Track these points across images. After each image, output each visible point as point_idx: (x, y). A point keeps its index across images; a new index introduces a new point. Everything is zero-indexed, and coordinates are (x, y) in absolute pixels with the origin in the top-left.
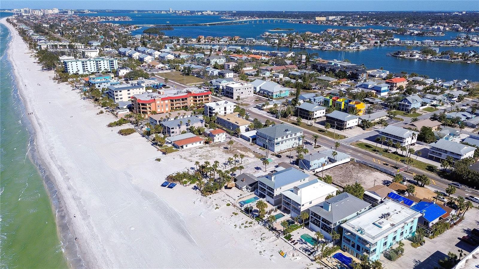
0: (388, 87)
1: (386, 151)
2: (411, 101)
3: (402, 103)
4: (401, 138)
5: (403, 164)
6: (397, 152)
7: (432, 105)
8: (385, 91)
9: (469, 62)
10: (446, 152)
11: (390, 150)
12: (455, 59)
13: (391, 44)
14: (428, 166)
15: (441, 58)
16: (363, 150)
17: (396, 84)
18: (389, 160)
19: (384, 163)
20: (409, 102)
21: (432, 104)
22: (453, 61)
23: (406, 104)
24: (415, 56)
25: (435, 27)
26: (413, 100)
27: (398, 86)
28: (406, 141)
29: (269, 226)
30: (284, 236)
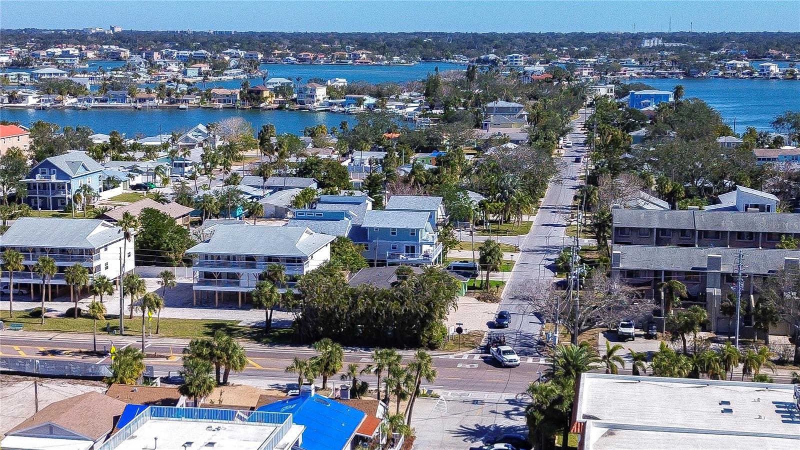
1: (37, 314)
2: (67, 170)
3: (38, 178)
5: (117, 337)
6: (79, 310)
9: (183, 106)
14: (208, 326)
18: (60, 337)
19: (42, 349)
20: (61, 174)
21: (133, 183)
23: (54, 179)
28: (101, 262)
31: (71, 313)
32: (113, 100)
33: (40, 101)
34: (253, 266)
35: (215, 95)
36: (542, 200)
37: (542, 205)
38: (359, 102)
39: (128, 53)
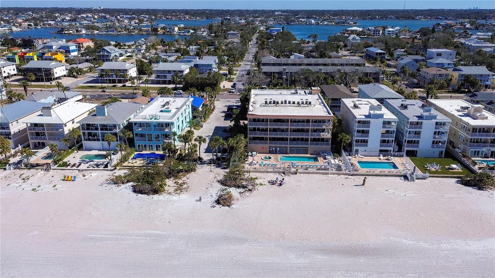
0: (76, 46)
1: (114, 86)
3: (101, 54)
4: (124, 70)
6: (126, 85)
7: (127, 56)
8: (74, 51)
9: (133, 33)
11: (118, 85)
12: (120, 32)
13: (47, 26)
15: (107, 32)
16: (89, 90)
17: (82, 44)
18: (122, 91)
20: (108, 52)
23: (106, 54)
24: (81, 31)
26: (110, 49)
27: (85, 47)
29: (26, 166)
30: (57, 166)
31: (123, 86)
32: (111, 32)
33: (86, 32)
34: (170, 73)
35: (143, 30)
36: (244, 58)
38: (189, 32)
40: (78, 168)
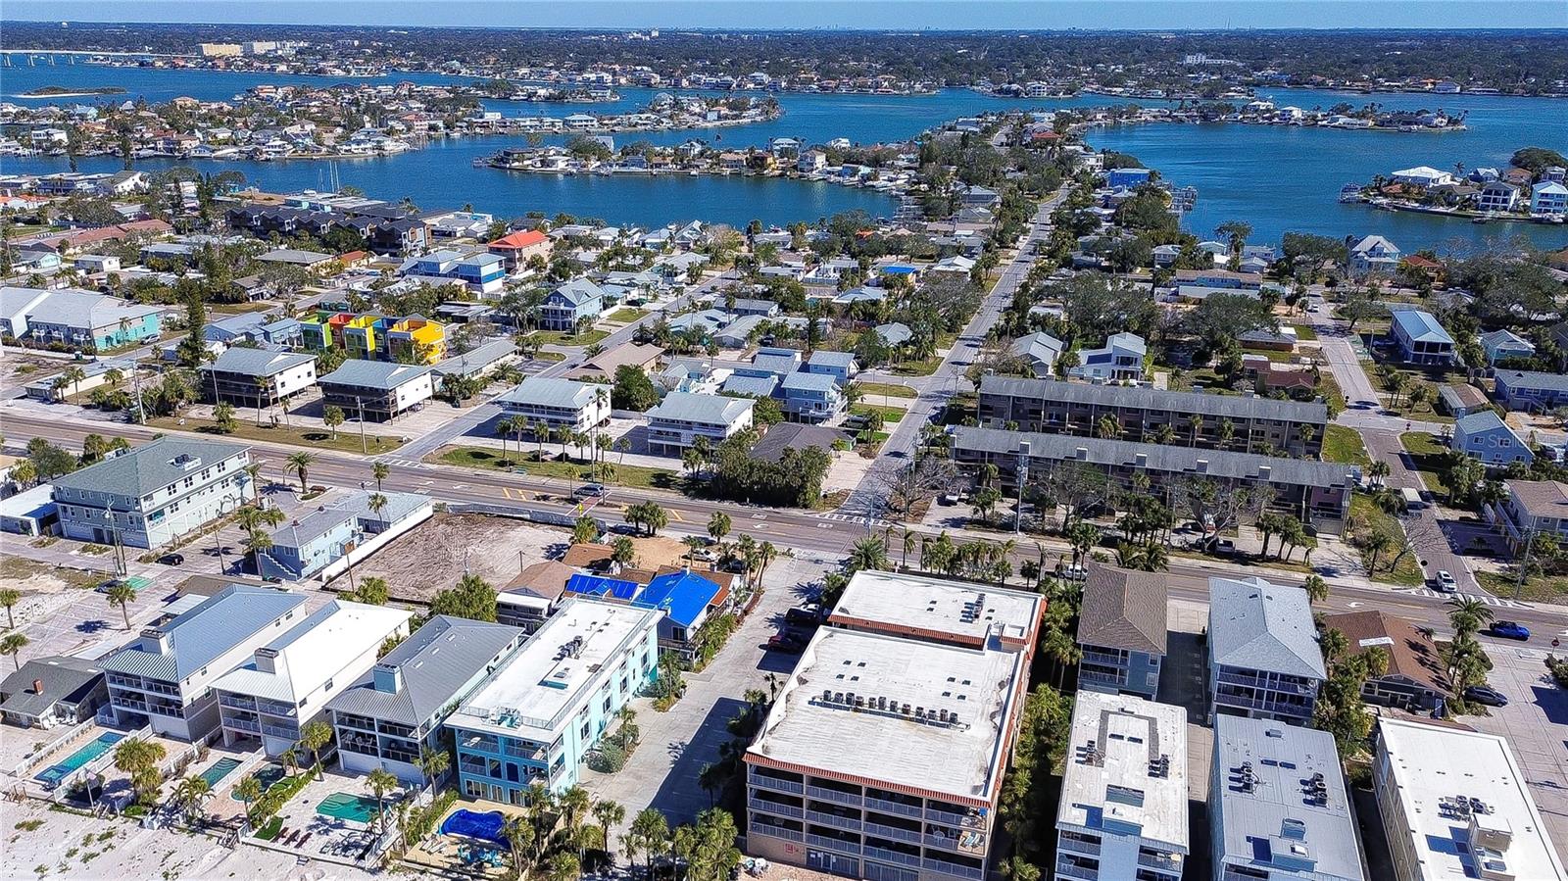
0: (500, 262)
1: (535, 457)
2: (572, 298)
3: (551, 305)
4: (570, 410)
6: (567, 455)
7: (630, 303)
8: (492, 277)
9: (694, 172)
10: (688, 425)
11: (547, 453)
12: (658, 166)
13: (478, 130)
14: (654, 476)
15: (623, 165)
16: (467, 471)
17: (520, 250)
18: (551, 482)
19: (537, 494)
20: (568, 303)
21: (629, 298)
22: (655, 171)
23: (562, 307)
24: (553, 162)
25: (590, 76)
26: (578, 293)
27: (528, 259)
28: (584, 416)
29: (189, 820)
30: (254, 833)
31: (561, 458)
32: (632, 166)
33: (567, 166)
34: (690, 429)
35: (724, 161)
36: (965, 327)
37: (963, 335)
38: (855, 172)
39: (658, 78)
40: (300, 851)
